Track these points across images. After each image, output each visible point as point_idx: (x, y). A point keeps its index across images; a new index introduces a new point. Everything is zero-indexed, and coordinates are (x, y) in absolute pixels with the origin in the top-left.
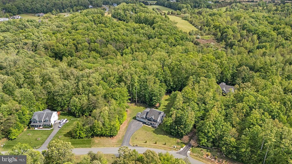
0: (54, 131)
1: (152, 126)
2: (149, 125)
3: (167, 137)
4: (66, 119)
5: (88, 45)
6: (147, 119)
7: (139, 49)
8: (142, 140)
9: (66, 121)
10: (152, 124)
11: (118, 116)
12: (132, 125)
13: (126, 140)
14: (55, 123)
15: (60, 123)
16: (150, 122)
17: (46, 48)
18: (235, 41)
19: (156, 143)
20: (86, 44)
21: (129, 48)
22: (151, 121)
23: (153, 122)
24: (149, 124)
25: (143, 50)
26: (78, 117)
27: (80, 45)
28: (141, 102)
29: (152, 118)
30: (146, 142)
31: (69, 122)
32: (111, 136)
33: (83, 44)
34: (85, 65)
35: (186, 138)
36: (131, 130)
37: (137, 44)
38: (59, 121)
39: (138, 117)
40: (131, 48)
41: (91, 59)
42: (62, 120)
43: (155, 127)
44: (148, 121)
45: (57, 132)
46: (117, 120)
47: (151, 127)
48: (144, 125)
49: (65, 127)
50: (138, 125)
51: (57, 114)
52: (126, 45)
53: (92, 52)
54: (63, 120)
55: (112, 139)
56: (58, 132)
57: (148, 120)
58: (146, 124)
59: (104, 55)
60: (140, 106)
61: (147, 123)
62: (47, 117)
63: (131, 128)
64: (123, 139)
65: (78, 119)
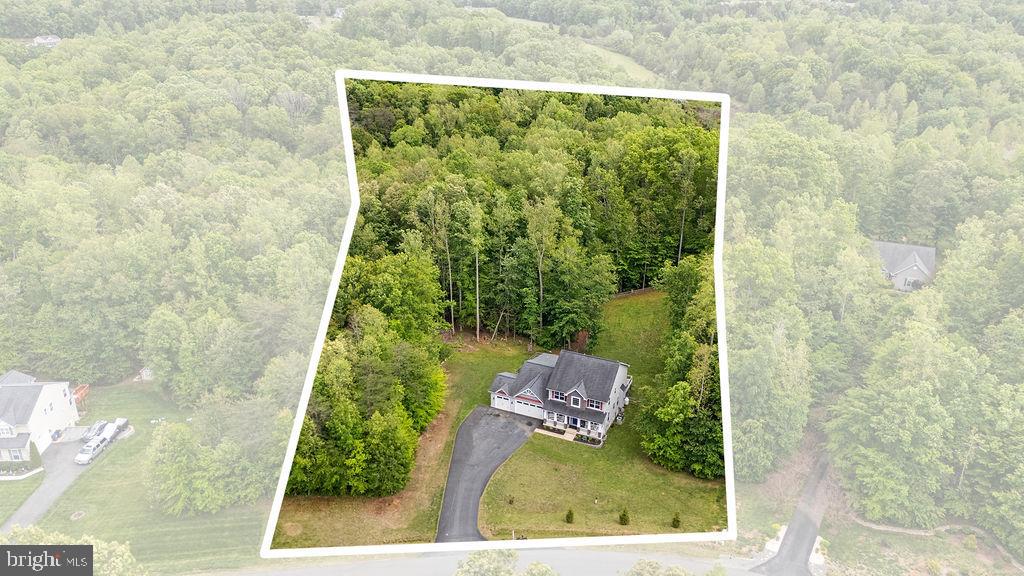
1: (580, 437)
5: (236, 114)
8: (543, 509)
9: (121, 429)
10: (576, 428)
11: (401, 389)
12: (475, 435)
14: (59, 440)
16: (566, 414)
18: (827, 108)
19: (622, 521)
20: (231, 111)
21: (419, 122)
23: (579, 416)
24: (562, 427)
25: (479, 129)
26: (185, 409)
27: (203, 117)
29: (575, 393)
30: (568, 519)
32: (374, 495)
33: (217, 112)
36: (473, 459)
39: (501, 392)
41: (252, 162)
42: (97, 426)
43: (595, 441)
44: (556, 412)
46: (400, 410)
47: (571, 439)
48: (537, 430)
49: (113, 463)
50: (508, 436)
51: (70, 395)
52: (406, 116)
54: (102, 428)
55: (379, 511)
56: (71, 487)
58: (548, 429)
63: (473, 447)
64: (439, 508)
65: (189, 420)
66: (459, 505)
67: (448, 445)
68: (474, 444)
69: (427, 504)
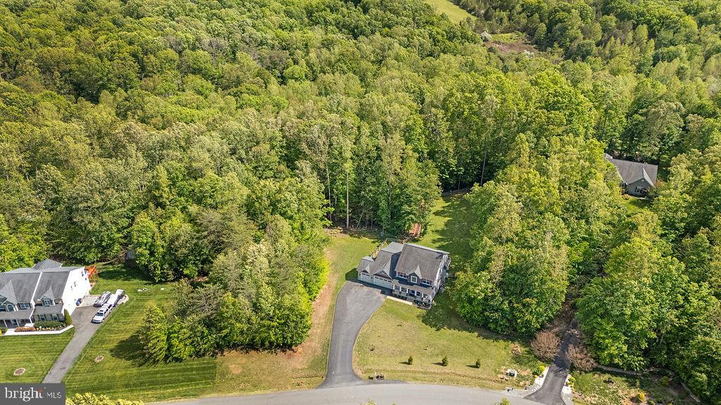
0: (77, 336)
1: (416, 302)
2: (405, 299)
3: (471, 339)
4: (119, 292)
5: (176, 56)
6: (398, 278)
7: (330, 64)
8: (393, 354)
9: (120, 297)
10: (414, 296)
11: (302, 274)
13: (339, 358)
14: (81, 305)
15: (97, 306)
16: (407, 287)
17: (46, 68)
18: (590, 45)
19: (444, 364)
20: (172, 53)
21: (303, 62)
22: (412, 284)
23: (416, 289)
24: (404, 296)
25: (345, 68)
26: (160, 282)
27: (152, 57)
28: (363, 223)
29: (414, 274)
30: (409, 362)
31: (131, 300)
32: (286, 346)
33: (161, 54)
34: (172, 112)
35: (548, 341)
36: (348, 318)
37: (324, 50)
38: (94, 300)
39: (365, 271)
40: (308, 63)
41: (189, 95)
42: (105, 295)
43: (426, 305)
44: (401, 286)
45: (88, 340)
46: (301, 288)
47: (411, 304)
48: (388, 297)
49: (117, 321)
50: (370, 301)
51: (86, 276)
52: (293, 56)
53: (191, 76)
54: (108, 297)
55: (290, 357)
56: (93, 338)
57: (401, 281)
58: (395, 296)
59: (226, 85)
60: (360, 235)
61: (395, 293)
62: (47, 289)
63: (348, 309)
64: (327, 354)
65: (162, 289)
66: (340, 352)
67: (331, 308)
68: (348, 307)
69: (319, 351)
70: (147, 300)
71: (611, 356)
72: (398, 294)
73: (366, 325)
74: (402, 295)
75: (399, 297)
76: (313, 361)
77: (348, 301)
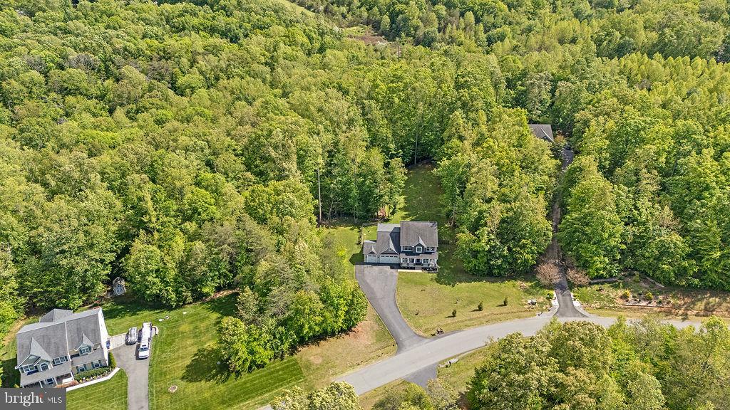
0: (131, 376)
1: (425, 269)
2: (414, 269)
3: (485, 286)
4: (147, 325)
6: (403, 252)
7: (223, 71)
8: (435, 313)
10: (421, 264)
13: (396, 326)
14: (110, 348)
15: (132, 344)
16: (415, 258)
19: (480, 309)
22: (418, 254)
23: (422, 258)
24: (412, 266)
26: (178, 307)
28: (333, 216)
30: (454, 315)
31: (162, 329)
33: (24, 77)
35: (549, 271)
36: (379, 295)
37: (211, 56)
38: (123, 339)
39: (372, 253)
40: (199, 71)
43: (434, 269)
44: (408, 258)
45: (146, 376)
47: (420, 271)
48: (399, 270)
50: (386, 277)
55: (355, 337)
56: (150, 374)
57: (407, 254)
58: (404, 268)
60: (335, 226)
61: (404, 265)
62: (81, 340)
63: (373, 288)
64: (384, 326)
65: (185, 313)
66: (393, 321)
68: (372, 286)
69: (376, 327)
70: (179, 326)
71: (597, 270)
72: (406, 265)
73: (397, 297)
74: (410, 266)
75: (408, 268)
76: (376, 336)
77: (368, 281)
